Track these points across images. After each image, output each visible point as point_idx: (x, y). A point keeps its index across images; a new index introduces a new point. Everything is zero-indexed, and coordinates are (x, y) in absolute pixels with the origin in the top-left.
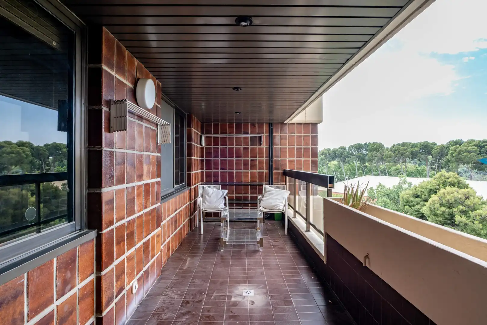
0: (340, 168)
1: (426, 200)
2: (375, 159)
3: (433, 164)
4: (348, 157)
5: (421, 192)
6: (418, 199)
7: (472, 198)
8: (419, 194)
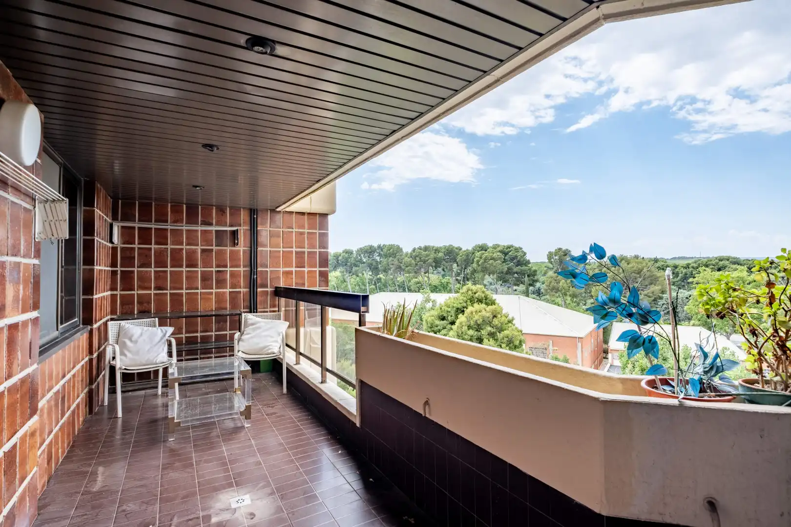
0: (345, 281)
1: (453, 323)
2: (391, 268)
3: (458, 274)
4: (356, 266)
5: (448, 312)
6: (445, 322)
7: (499, 316)
8: (445, 315)
